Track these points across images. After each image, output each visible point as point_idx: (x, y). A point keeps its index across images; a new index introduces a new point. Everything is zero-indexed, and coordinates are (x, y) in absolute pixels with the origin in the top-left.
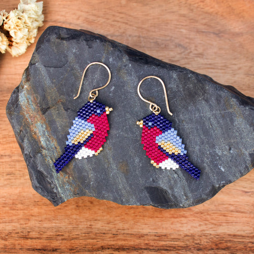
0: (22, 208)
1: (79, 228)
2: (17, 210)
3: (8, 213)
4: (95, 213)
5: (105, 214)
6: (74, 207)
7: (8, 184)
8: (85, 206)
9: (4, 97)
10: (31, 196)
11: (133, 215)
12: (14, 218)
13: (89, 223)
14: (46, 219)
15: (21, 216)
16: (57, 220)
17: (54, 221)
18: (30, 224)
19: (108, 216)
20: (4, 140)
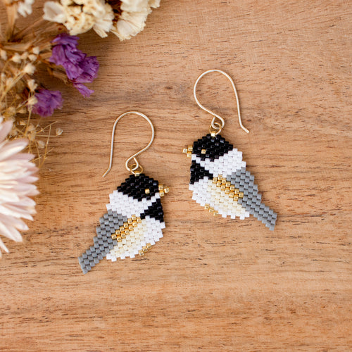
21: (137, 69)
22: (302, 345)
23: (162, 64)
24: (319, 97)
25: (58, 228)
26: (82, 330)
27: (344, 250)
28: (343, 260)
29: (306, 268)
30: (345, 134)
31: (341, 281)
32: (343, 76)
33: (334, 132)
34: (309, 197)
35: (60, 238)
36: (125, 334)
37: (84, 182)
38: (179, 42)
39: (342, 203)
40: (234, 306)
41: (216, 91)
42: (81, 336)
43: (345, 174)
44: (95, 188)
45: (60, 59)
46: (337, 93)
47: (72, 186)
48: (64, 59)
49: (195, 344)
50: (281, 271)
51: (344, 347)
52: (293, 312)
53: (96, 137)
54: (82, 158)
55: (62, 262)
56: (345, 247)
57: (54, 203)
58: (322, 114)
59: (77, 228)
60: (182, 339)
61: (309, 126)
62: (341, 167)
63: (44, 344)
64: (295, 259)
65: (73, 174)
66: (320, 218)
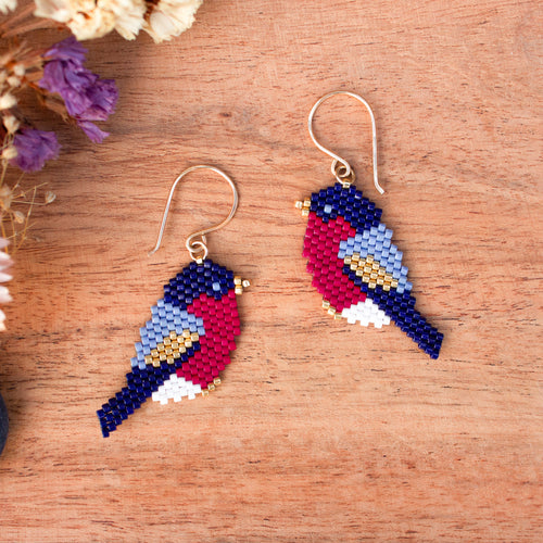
0: (213, 480)
3: (175, 494)
5: (448, 499)
9: (150, 147)
10: (239, 445)
11: (529, 502)
12: (192, 509)
13: (405, 526)
14: (283, 511)
15: (209, 505)
16: (316, 515)
17: (306, 519)
18: (237, 527)
19: (459, 507)
21: (177, 84)
22: (424, 517)
23: (216, 78)
24: (460, 133)
25: (50, 330)
26: (85, 489)
27: (491, 373)
28: (490, 387)
29: (432, 400)
30: (499, 192)
31: (487, 420)
32: (499, 102)
33: (481, 189)
34: (441, 290)
35: (53, 347)
36: (152, 497)
37: (91, 259)
38: (243, 43)
39: (491, 299)
40: (321, 455)
41: (299, 121)
42: (83, 497)
43: (497, 255)
44: (108, 269)
45: (56, 84)
46: (488, 127)
47: (72, 266)
48: (62, 84)
49: (260, 512)
50: (395, 403)
51: (489, 522)
52: (411, 466)
53: (111, 190)
54: (88, 221)
55: (55, 382)
56: (495, 368)
57: (44, 292)
58: (464, 161)
59: (79, 330)
60: (240, 506)
61: (443, 179)
62: (491, 244)
63: (25, 509)
64: (417, 385)
65: (75, 247)
66: (458, 323)
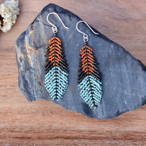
1: (44, 127)
2: (8, 116)
4: (54, 118)
6: (41, 115)
7: (3, 102)
8: (48, 114)
20: (2, 77)
